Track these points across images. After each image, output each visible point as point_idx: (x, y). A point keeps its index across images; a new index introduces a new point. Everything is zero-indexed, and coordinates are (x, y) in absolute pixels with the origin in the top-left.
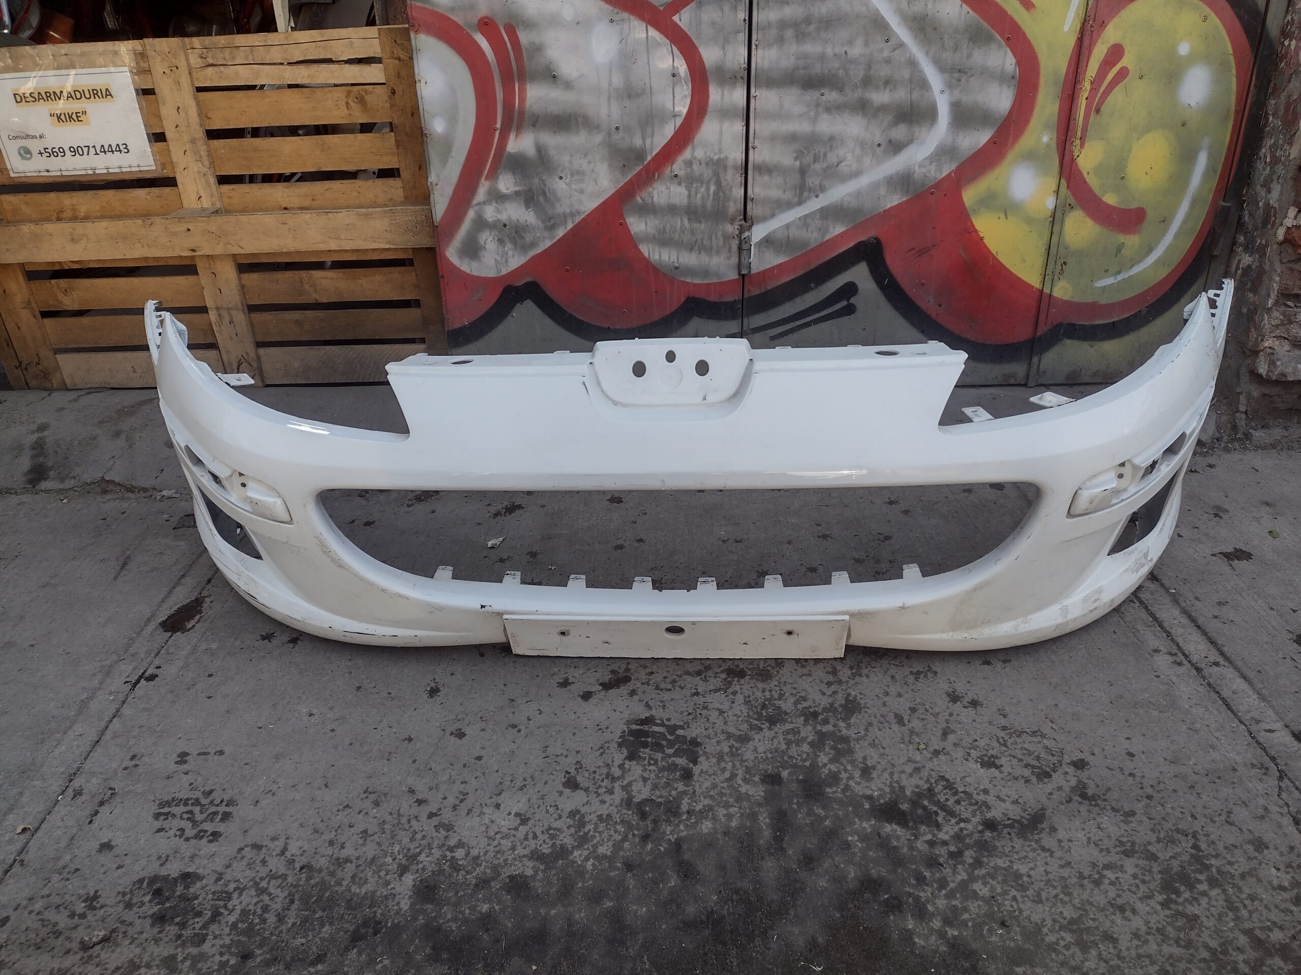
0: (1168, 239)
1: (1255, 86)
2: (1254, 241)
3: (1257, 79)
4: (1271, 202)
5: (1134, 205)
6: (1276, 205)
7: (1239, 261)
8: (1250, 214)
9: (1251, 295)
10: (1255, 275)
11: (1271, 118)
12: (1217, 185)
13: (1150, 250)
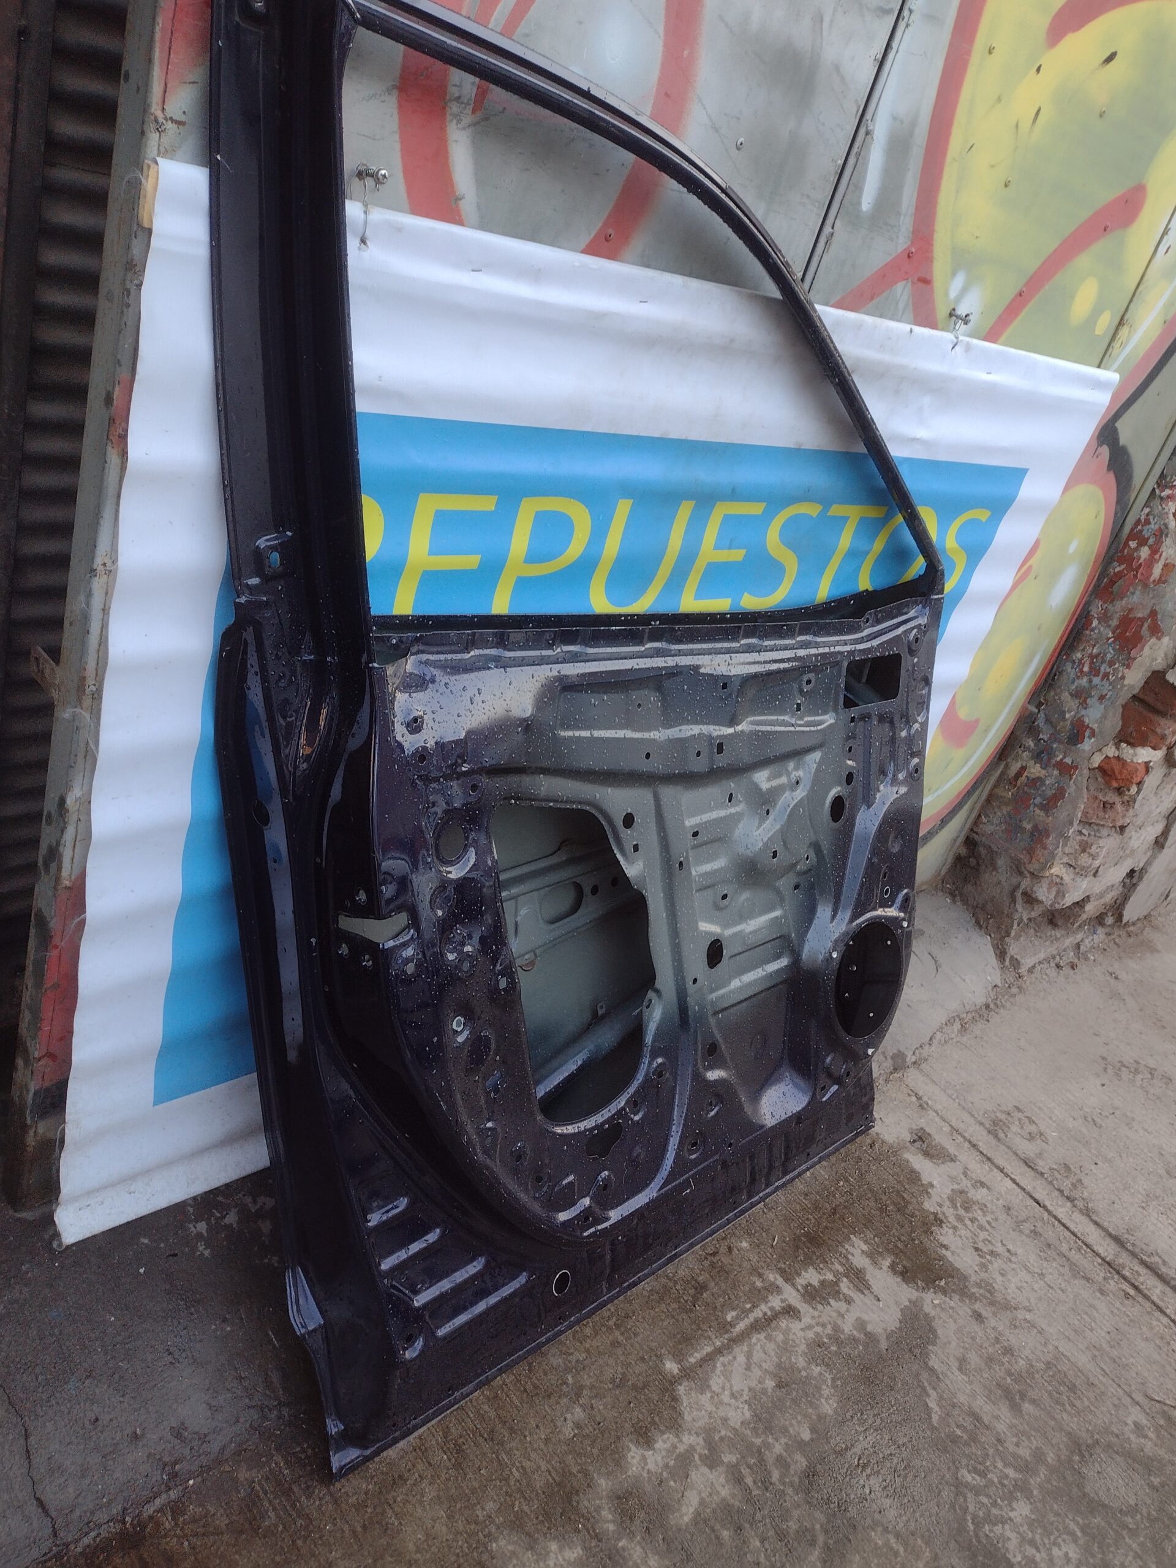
0: (981, 748)
1: (1095, 587)
2: (1051, 754)
4: (1087, 720)
5: (974, 717)
6: (1095, 726)
7: (1023, 769)
8: (1048, 720)
9: (1038, 811)
10: (1049, 793)
12: (1032, 689)
13: (966, 762)
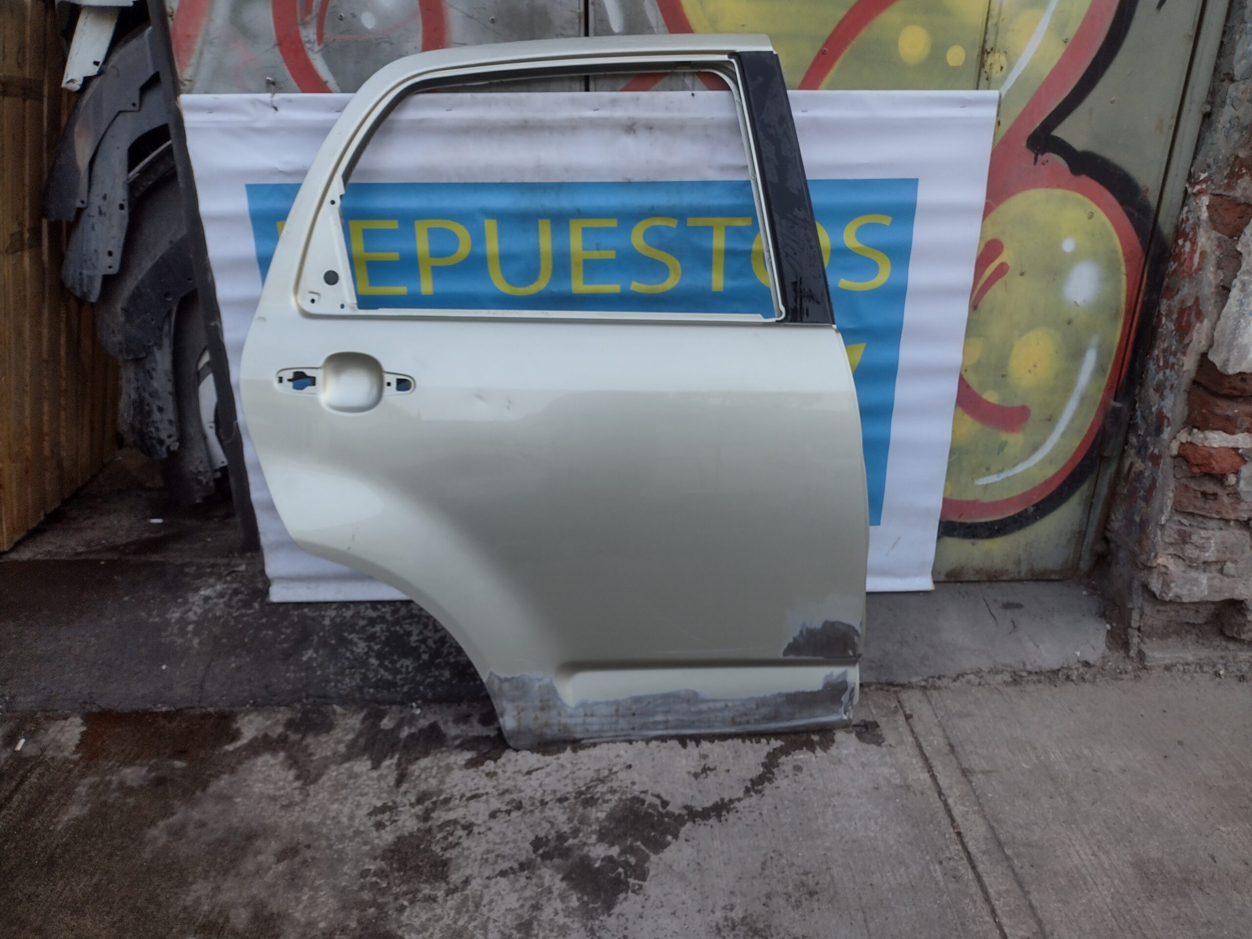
0: (1054, 438)
1: (1147, 284)
2: (1147, 448)
3: (1148, 278)
4: (1165, 411)
5: (1018, 403)
6: (1169, 415)
7: (1132, 465)
9: (1143, 504)
10: (1148, 485)
11: (1164, 320)
12: (1107, 385)
13: (1035, 448)
